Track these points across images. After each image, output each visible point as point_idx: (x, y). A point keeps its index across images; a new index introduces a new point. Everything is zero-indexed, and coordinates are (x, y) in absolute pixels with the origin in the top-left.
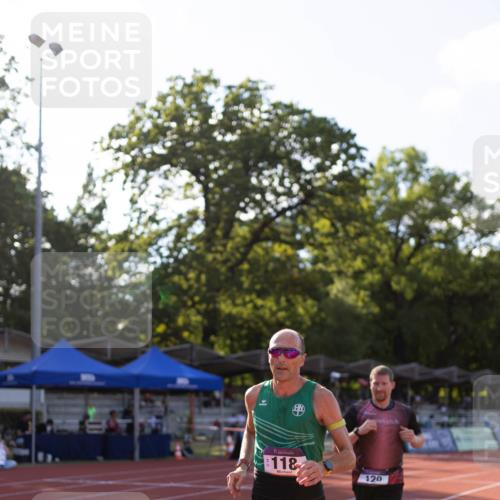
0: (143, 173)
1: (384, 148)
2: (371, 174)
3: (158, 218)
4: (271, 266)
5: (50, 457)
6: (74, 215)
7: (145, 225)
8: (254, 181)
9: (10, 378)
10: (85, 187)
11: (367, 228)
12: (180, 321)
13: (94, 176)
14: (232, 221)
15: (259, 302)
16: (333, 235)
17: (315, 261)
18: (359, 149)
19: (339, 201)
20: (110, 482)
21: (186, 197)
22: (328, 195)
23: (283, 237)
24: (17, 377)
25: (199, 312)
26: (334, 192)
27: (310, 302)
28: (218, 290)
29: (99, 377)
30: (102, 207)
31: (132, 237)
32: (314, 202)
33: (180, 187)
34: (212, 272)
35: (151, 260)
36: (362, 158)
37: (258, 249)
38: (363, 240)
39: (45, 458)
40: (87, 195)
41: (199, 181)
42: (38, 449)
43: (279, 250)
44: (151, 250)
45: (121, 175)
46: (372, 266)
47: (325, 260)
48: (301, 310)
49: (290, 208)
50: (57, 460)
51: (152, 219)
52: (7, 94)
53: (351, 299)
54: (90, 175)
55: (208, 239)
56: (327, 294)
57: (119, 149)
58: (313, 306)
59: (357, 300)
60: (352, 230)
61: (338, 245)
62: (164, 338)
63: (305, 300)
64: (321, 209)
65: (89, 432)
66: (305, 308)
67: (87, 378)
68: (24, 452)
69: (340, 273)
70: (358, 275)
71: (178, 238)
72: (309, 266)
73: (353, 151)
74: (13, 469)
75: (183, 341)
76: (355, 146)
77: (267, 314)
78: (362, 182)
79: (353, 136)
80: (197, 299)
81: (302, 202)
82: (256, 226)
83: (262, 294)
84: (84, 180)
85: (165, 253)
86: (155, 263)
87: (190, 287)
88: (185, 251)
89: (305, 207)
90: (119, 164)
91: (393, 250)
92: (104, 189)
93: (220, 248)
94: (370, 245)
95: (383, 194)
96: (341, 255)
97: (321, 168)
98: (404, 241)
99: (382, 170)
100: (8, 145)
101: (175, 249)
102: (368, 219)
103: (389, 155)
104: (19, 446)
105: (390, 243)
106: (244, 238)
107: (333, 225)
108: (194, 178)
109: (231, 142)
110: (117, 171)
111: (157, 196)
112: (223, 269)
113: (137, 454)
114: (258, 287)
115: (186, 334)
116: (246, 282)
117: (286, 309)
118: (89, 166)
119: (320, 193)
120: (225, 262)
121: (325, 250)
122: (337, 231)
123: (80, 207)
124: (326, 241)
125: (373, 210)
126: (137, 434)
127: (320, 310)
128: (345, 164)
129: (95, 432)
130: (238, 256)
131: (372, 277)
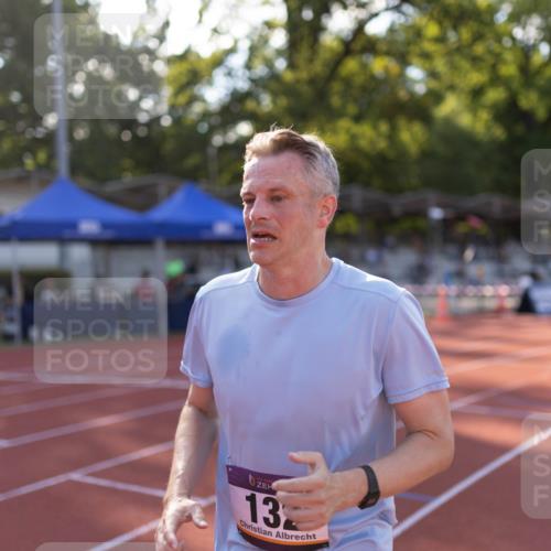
15: (356, 129)
27: (417, 127)
29: (105, 226)
37: (351, 65)
38: (479, 49)
46: (496, 80)
48: (406, 137)
51: (216, 31)
59: (475, 122)
66: (411, 136)
67: (89, 228)
69: (452, 88)
70: (477, 93)
83: (358, 119)
91: (521, 60)
98: (533, 48)
106: (331, 50)
120: (312, 81)
131: (495, 95)
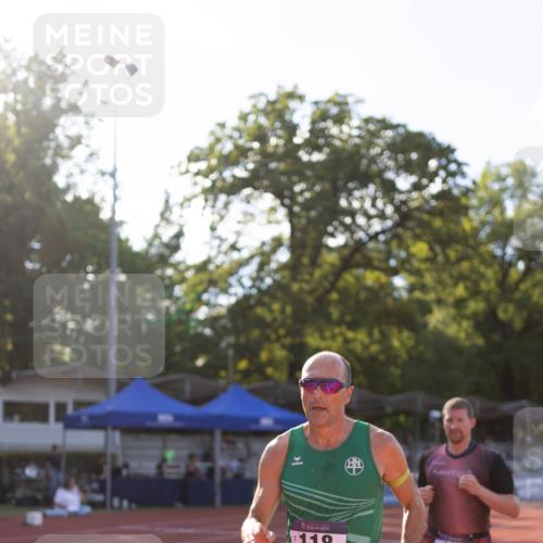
0: (223, 198)
1: (488, 163)
2: (474, 191)
3: (238, 246)
4: (363, 295)
5: (125, 503)
6: (150, 244)
7: (226, 253)
8: (343, 203)
9: (85, 419)
10: (162, 214)
11: (470, 252)
12: (264, 356)
13: (171, 202)
14: (319, 247)
15: (350, 335)
16: (431, 260)
17: (411, 289)
18: (459, 165)
19: (437, 223)
20: (190, 531)
21: (270, 222)
22: (425, 217)
23: (376, 263)
24: (92, 417)
25: (283, 347)
26: (433, 212)
27: (406, 334)
28: (304, 322)
29: (177, 417)
30: (179, 235)
31: (211, 267)
32: (411, 224)
33: (263, 212)
34: (297, 302)
35: (232, 290)
36: (463, 175)
37: (348, 278)
38: (465, 265)
39: (121, 503)
40: (164, 223)
41: (283, 204)
42: (114, 494)
43: (371, 278)
44: (233, 280)
45: (200, 200)
46: (475, 293)
47: (423, 288)
48: (396, 343)
49: (383, 232)
50: (134, 506)
51: (233, 247)
52: (81, 119)
53: (452, 330)
54: (167, 201)
55: (293, 267)
56: (425, 325)
57: (198, 173)
58: (409, 338)
59: (459, 331)
60: (452, 254)
61: (437, 271)
62: (246, 374)
63: (400, 332)
64: (418, 231)
65: (167, 476)
66: (400, 340)
67: (165, 419)
68: (99, 498)
69: (439, 302)
70: (459, 304)
71: (261, 266)
72: (404, 295)
73: (453, 167)
74: (87, 515)
75: (267, 378)
76: (456, 161)
77: (358, 347)
78: (464, 201)
79: (453, 151)
80: (282, 332)
81: (397, 225)
82: (346, 252)
83: (353, 326)
84: (161, 207)
85: (247, 282)
86: (236, 294)
87: (275, 320)
88: (268, 281)
89: (400, 231)
90: (198, 189)
91: (500, 276)
92: (181, 217)
93: (307, 277)
94: (473, 270)
95: (488, 213)
96: (440, 282)
97: (417, 187)
98: (511, 265)
99: (486, 187)
100: (82, 172)
101: (258, 279)
102: (471, 242)
103: (494, 171)
104: (94, 491)
105: (496, 267)
106: (333, 265)
107: (431, 249)
108: (278, 202)
109: (318, 162)
110: (195, 196)
111: (239, 222)
112: (310, 300)
113: (218, 500)
114: (348, 318)
115: (269, 371)
116: (335, 313)
117: (379, 342)
118: (166, 192)
119: (417, 214)
120: (312, 292)
121: (422, 277)
122: (436, 255)
123: (156, 236)
124: (423, 266)
125: (476, 231)
126: (218, 478)
127: (418, 342)
128: (444, 181)
129: (174, 477)
130: (326, 284)
131: (475, 306)
